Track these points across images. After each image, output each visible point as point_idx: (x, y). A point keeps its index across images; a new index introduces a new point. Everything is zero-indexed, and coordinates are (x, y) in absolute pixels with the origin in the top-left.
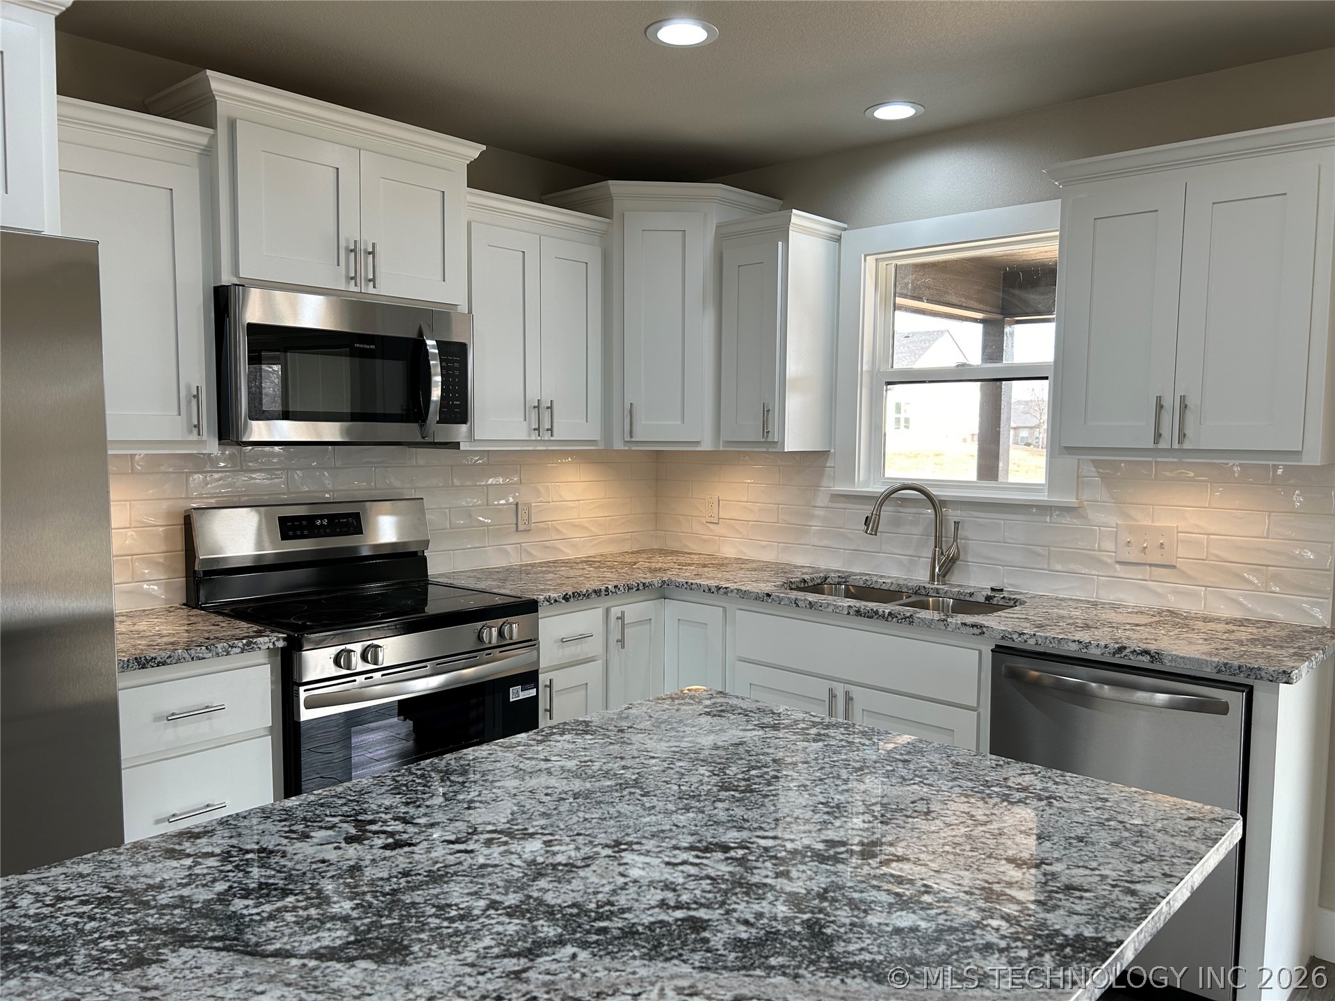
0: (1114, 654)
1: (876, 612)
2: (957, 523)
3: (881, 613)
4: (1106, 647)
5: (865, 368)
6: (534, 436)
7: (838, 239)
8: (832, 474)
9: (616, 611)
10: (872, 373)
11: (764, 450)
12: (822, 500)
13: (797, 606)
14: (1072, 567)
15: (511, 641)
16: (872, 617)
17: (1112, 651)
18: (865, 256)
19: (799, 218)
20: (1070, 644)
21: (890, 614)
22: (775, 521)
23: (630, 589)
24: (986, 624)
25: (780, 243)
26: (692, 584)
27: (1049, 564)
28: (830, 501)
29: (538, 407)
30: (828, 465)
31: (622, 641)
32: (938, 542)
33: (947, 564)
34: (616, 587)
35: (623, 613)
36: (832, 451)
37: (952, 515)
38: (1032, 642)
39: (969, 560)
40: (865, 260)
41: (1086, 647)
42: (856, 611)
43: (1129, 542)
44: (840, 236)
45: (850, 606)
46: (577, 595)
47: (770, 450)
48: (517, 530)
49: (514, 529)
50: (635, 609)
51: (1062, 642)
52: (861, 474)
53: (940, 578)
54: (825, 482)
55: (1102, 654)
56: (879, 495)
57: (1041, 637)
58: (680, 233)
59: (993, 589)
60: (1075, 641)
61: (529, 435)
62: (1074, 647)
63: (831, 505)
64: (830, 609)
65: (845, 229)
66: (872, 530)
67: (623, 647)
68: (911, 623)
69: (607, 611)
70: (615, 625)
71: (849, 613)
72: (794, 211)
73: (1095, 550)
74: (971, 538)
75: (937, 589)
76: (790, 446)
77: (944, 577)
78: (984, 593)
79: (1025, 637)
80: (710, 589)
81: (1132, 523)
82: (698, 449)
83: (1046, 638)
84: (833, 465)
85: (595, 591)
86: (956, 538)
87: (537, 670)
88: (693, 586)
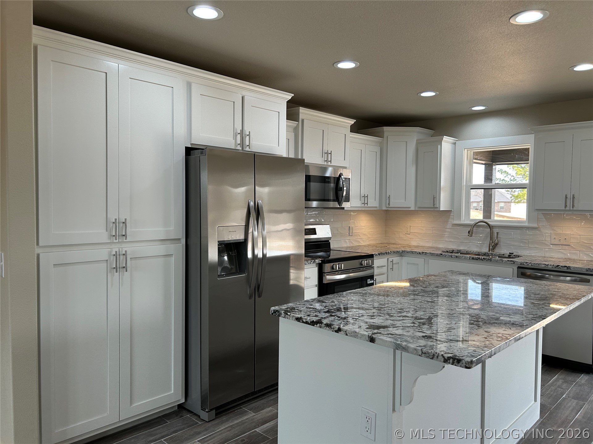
0: (556, 267)
1: (479, 258)
2: (497, 233)
3: (481, 258)
4: (553, 265)
5: (464, 184)
6: (363, 205)
7: (455, 144)
8: (453, 218)
9: (390, 259)
10: (466, 185)
11: (433, 210)
12: (449, 226)
13: (452, 257)
14: (536, 246)
15: (369, 266)
16: (478, 260)
17: (555, 266)
18: (464, 149)
19: (446, 138)
20: (542, 265)
21: (484, 258)
22: (432, 233)
23: (394, 253)
24: (515, 260)
25: (439, 146)
26: (413, 251)
27: (528, 245)
28: (452, 227)
29: (364, 197)
30: (451, 215)
31: (392, 269)
32: (491, 238)
33: (494, 245)
34: (391, 252)
35: (393, 260)
36: (453, 210)
37: (495, 231)
38: (530, 265)
39: (501, 244)
40: (464, 150)
41: (547, 266)
42: (472, 258)
43: (555, 238)
44: (456, 143)
45: (470, 257)
46: (382, 253)
47: (435, 210)
48: (349, 235)
49: (348, 235)
50: (396, 259)
51: (540, 264)
52: (463, 218)
53: (492, 250)
54: (450, 220)
55: (552, 268)
56: (472, 224)
57: (533, 263)
58: (405, 143)
59: (510, 253)
60: (543, 264)
61: (361, 205)
62: (543, 266)
63: (453, 228)
64: (463, 258)
65: (457, 141)
66: (471, 235)
67: (393, 270)
68: (491, 261)
69: (388, 259)
70: (390, 264)
71: (470, 259)
72: (444, 136)
73: (543, 241)
74: (502, 237)
75: (492, 253)
76: (442, 209)
77: (493, 250)
78: (508, 254)
79: (528, 264)
80: (420, 253)
81: (556, 232)
82: (410, 209)
83: (535, 263)
84: (453, 215)
85: (386, 253)
86: (497, 237)
87: (374, 275)
88: (413, 252)
